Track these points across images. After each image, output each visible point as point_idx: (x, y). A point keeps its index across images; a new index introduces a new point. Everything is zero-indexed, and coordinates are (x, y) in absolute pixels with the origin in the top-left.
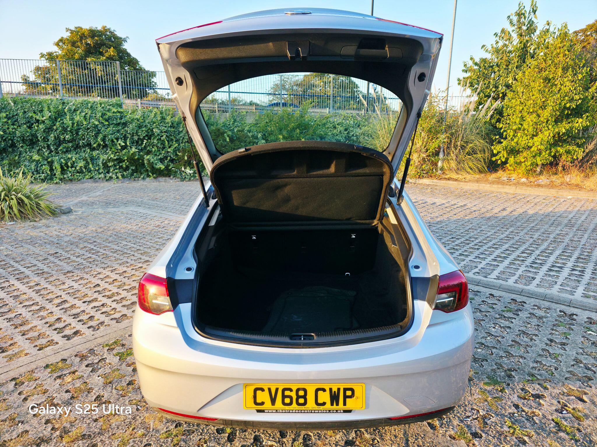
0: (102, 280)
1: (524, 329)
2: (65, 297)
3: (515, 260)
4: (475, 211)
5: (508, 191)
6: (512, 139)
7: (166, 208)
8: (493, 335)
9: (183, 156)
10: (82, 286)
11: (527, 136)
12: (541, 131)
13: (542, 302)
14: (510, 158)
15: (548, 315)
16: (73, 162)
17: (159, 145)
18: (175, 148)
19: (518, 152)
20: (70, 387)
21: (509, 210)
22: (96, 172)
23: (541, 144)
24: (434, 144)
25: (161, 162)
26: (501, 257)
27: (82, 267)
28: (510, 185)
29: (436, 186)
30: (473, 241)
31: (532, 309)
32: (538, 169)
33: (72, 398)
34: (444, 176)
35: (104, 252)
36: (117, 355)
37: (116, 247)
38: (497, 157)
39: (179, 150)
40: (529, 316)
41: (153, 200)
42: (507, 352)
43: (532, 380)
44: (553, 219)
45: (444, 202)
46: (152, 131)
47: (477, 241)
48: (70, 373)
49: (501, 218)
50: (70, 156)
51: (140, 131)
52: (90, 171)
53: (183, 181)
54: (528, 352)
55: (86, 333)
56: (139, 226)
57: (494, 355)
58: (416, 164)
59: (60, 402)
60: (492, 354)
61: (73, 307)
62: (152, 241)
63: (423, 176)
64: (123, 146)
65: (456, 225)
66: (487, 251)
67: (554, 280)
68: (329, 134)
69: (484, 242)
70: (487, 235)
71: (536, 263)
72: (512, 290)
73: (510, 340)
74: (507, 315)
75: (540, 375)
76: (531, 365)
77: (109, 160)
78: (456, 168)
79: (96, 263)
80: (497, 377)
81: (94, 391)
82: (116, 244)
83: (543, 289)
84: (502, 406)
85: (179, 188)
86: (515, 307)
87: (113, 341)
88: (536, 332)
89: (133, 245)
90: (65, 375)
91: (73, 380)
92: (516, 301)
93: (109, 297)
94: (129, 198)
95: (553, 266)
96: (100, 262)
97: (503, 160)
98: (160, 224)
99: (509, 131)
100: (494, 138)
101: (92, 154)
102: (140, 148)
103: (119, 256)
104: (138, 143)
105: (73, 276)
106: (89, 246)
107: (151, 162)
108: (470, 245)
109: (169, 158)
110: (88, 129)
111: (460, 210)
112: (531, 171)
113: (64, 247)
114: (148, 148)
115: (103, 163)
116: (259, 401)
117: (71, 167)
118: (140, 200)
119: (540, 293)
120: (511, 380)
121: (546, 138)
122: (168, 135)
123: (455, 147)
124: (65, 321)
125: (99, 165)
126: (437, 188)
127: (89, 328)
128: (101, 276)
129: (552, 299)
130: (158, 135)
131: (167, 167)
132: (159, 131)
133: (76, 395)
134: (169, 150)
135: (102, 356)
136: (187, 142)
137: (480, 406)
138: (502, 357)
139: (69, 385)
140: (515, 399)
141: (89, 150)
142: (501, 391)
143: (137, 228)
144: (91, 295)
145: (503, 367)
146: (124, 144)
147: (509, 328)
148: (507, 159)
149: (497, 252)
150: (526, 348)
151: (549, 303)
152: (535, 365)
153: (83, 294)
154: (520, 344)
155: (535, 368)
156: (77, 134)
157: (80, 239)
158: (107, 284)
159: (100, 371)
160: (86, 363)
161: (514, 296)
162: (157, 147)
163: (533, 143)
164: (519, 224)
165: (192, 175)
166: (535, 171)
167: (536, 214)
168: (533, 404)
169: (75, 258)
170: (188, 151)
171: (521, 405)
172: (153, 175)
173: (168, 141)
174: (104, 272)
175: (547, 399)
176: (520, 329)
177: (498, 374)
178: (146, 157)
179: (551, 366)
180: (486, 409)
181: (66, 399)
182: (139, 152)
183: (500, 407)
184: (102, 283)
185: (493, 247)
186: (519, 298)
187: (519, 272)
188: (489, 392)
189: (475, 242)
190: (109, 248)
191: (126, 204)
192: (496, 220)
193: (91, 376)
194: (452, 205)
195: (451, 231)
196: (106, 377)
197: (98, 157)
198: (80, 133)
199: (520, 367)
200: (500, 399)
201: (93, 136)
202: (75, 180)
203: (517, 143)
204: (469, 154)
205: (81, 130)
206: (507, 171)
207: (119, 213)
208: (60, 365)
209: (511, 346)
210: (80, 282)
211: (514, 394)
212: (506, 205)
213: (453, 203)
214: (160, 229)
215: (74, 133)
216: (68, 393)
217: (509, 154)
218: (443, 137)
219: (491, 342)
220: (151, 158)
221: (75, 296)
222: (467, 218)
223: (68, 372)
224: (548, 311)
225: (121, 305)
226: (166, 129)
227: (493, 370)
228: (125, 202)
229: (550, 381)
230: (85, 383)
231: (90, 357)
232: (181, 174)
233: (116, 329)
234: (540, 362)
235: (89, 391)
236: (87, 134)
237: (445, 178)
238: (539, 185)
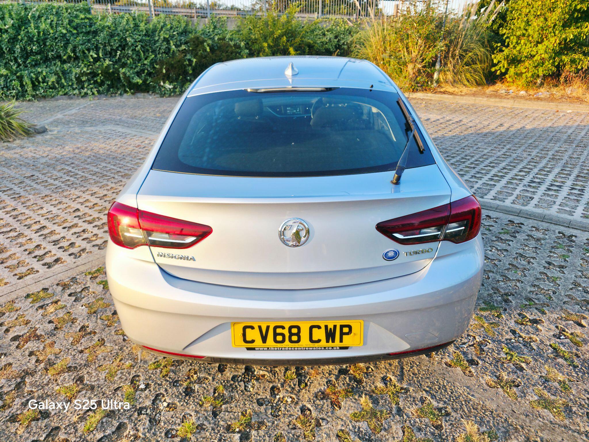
0: (82, 204)
1: (521, 251)
2: (44, 223)
3: (513, 179)
4: (471, 127)
5: (505, 106)
6: (514, 46)
7: (146, 127)
8: (489, 259)
9: (161, 69)
10: (61, 211)
11: (531, 43)
12: (546, 37)
13: (540, 223)
14: (510, 69)
15: (547, 237)
16: (44, 76)
17: (134, 56)
18: (152, 60)
19: (520, 62)
20: (52, 317)
21: (506, 125)
22: (69, 87)
23: (546, 52)
24: (430, 53)
25: (138, 76)
26: (497, 176)
27: (60, 190)
28: (508, 99)
29: (431, 100)
30: (469, 160)
31: (530, 230)
32: (539, 81)
33: (56, 328)
34: (439, 90)
35: (83, 174)
36: (101, 284)
37: (95, 169)
38: (497, 68)
39: (156, 62)
40: (527, 238)
41: (132, 118)
42: (504, 276)
43: (529, 305)
44: (552, 134)
45: (439, 117)
46: (125, 40)
47: (473, 159)
48: (52, 303)
49: (498, 134)
50: (39, 70)
51: (112, 41)
52: (63, 87)
53: (163, 97)
54: (525, 276)
55: (67, 260)
56: (118, 146)
57: (491, 279)
58: (411, 76)
59: (43, 334)
60: (489, 278)
61: (52, 233)
62: (133, 163)
63: (417, 90)
64: (95, 58)
65: (451, 142)
66: (484, 169)
67: (552, 200)
68: (318, 42)
69: (481, 160)
70: (483, 153)
71: (534, 182)
72: (509, 211)
73: (507, 263)
74: (504, 237)
75: (538, 299)
76: (529, 289)
77: (83, 74)
78: (452, 80)
79: (75, 186)
80: (494, 302)
81: (78, 322)
82: (95, 166)
83: (541, 209)
84: (498, 332)
85: (159, 104)
86: (512, 228)
87: (96, 269)
88: (534, 255)
89: (112, 167)
90: (47, 305)
91: (56, 310)
92: (513, 222)
93: (90, 222)
94: (107, 116)
95: (552, 185)
96: (78, 185)
97: (503, 71)
98: (140, 144)
99: (512, 38)
100: (495, 46)
101: (63, 68)
102: (114, 60)
103: (98, 178)
104: (111, 54)
105: (51, 200)
106: (67, 168)
107: (127, 75)
108: (467, 164)
109: (146, 71)
110: (56, 38)
111: (456, 126)
112: (531, 84)
113: (41, 169)
114: (123, 60)
115: (76, 78)
116: (248, 338)
117: (43, 83)
118: (119, 118)
119: (539, 214)
120: (508, 305)
121: (551, 45)
122: (143, 44)
123: (453, 57)
124: (44, 248)
125: (72, 80)
126: (432, 102)
127: (70, 255)
128: (81, 200)
129: (551, 220)
130: (132, 45)
131: (145, 81)
132: (133, 41)
133: (59, 326)
134: (146, 62)
135: (85, 285)
136: (164, 53)
137: (476, 333)
138: (498, 281)
139: (51, 315)
140: (512, 324)
141: (59, 63)
142: (498, 316)
143: (116, 149)
144: (71, 220)
145: (500, 292)
146: (96, 56)
147: (506, 250)
148: (507, 70)
149: (494, 171)
150: (523, 272)
151: (547, 224)
152: (533, 289)
153: (63, 220)
154: (517, 267)
155: (533, 292)
156: (45, 44)
157: (57, 161)
158: (87, 208)
159: (83, 300)
160: (68, 292)
161: (511, 217)
162: (133, 59)
163: (537, 52)
164: (516, 140)
165: (172, 90)
166: (535, 83)
167: (534, 129)
168: (531, 329)
169: (52, 181)
170: (166, 64)
171: (518, 331)
172: (130, 90)
173: (143, 52)
174: (84, 195)
175: (545, 324)
176: (518, 252)
177: (495, 298)
178: (122, 70)
179: (549, 290)
180: (482, 336)
181: (49, 330)
182: (114, 65)
183: (496, 333)
184: (82, 208)
185: (490, 166)
186: (517, 220)
187: (517, 192)
188: (485, 317)
189: (471, 161)
190: (88, 170)
191: (104, 122)
192: (493, 137)
193: (74, 305)
194: (447, 121)
195: (446, 149)
196: (90, 307)
197: (70, 71)
198: (48, 44)
199: (517, 291)
200: (497, 324)
201: (62, 47)
202: (48, 96)
203: (520, 52)
204: (467, 64)
205: (48, 40)
206: (506, 83)
207: (97, 132)
208: (42, 294)
209: (508, 269)
210: (60, 206)
211: (511, 319)
212: (503, 120)
213: (448, 118)
214: (140, 150)
215: (41, 43)
216: (52, 324)
217: (509, 64)
218: (441, 45)
219: (488, 265)
220: (127, 71)
221: (54, 222)
222: (462, 134)
223: (50, 302)
224: (547, 233)
225: (102, 230)
226: (140, 37)
227: (490, 295)
228: (102, 121)
229: (548, 306)
230: (68, 313)
231: (72, 285)
232: (160, 90)
233: (98, 256)
234: (538, 286)
235: (73, 321)
236: (56, 45)
237: (441, 92)
238: (538, 99)
